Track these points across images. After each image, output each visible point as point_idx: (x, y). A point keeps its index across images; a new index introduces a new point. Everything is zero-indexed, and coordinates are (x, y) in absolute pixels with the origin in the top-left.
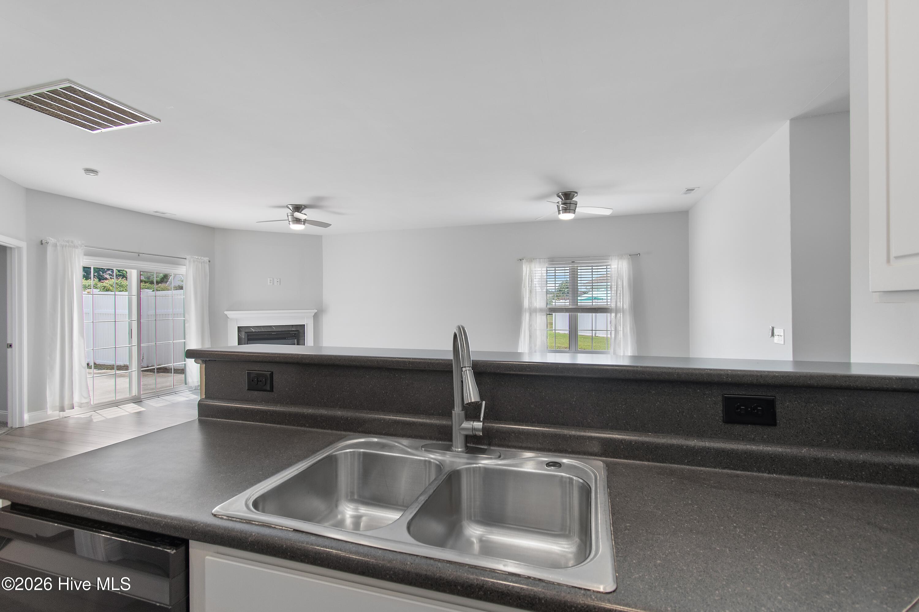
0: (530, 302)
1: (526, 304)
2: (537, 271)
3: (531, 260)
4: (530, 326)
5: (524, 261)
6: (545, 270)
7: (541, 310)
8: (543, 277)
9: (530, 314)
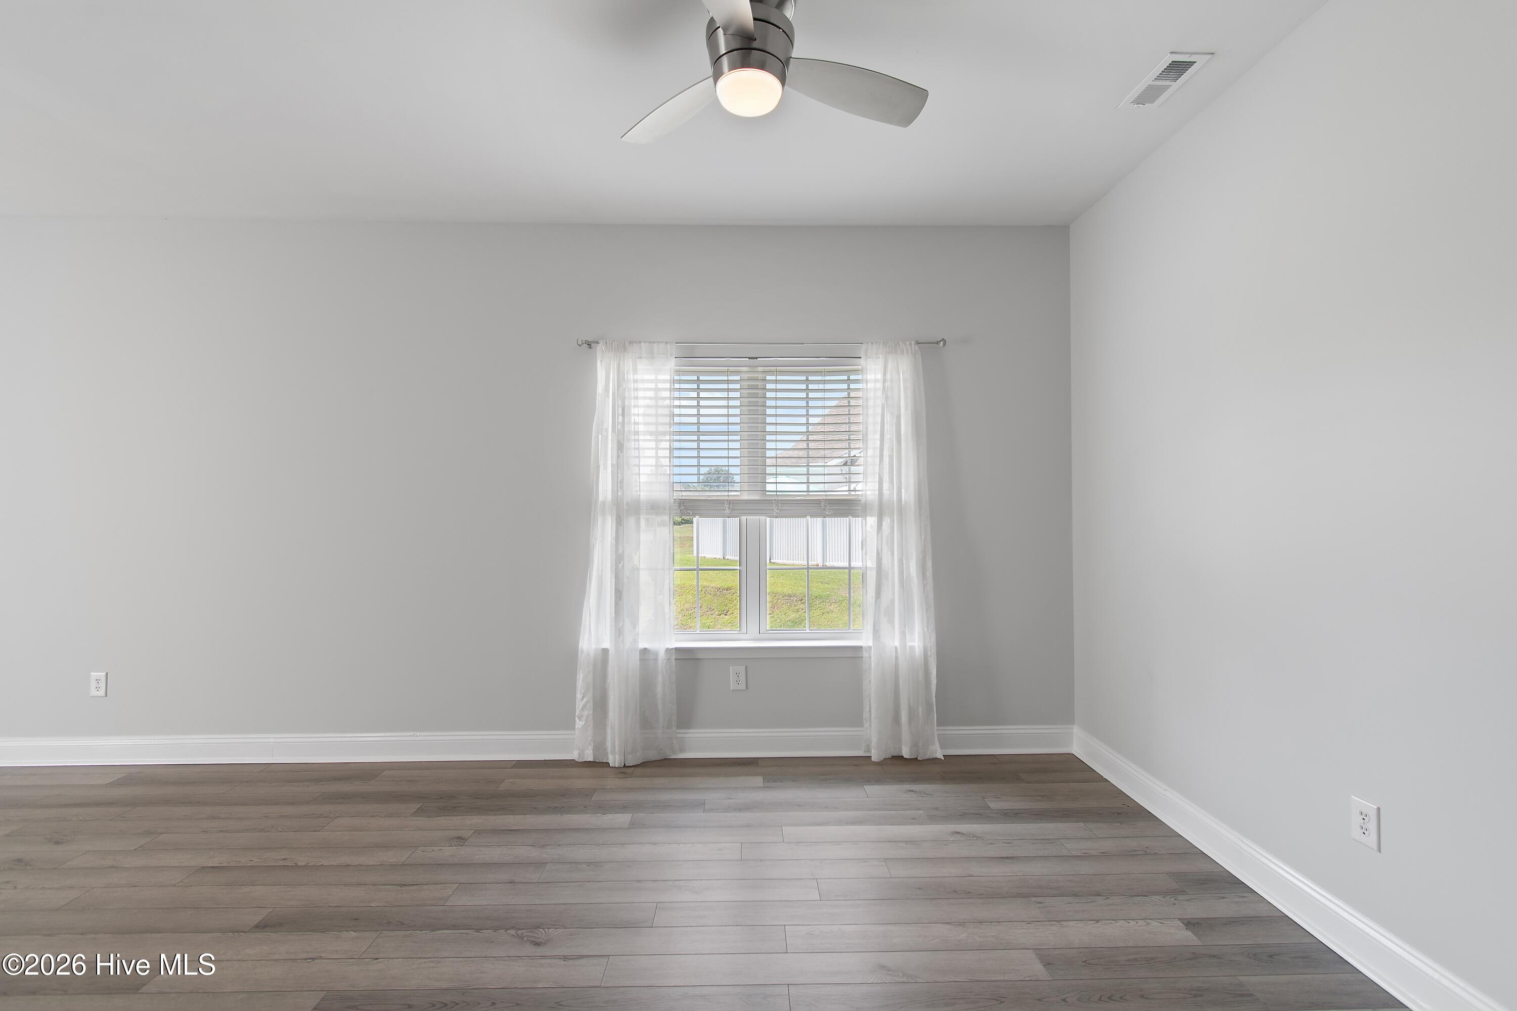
0: (619, 483)
1: (605, 489)
2: (643, 381)
3: (623, 346)
4: (619, 558)
5: (600, 348)
6: (664, 381)
7: (655, 508)
8: (660, 403)
9: (619, 521)
